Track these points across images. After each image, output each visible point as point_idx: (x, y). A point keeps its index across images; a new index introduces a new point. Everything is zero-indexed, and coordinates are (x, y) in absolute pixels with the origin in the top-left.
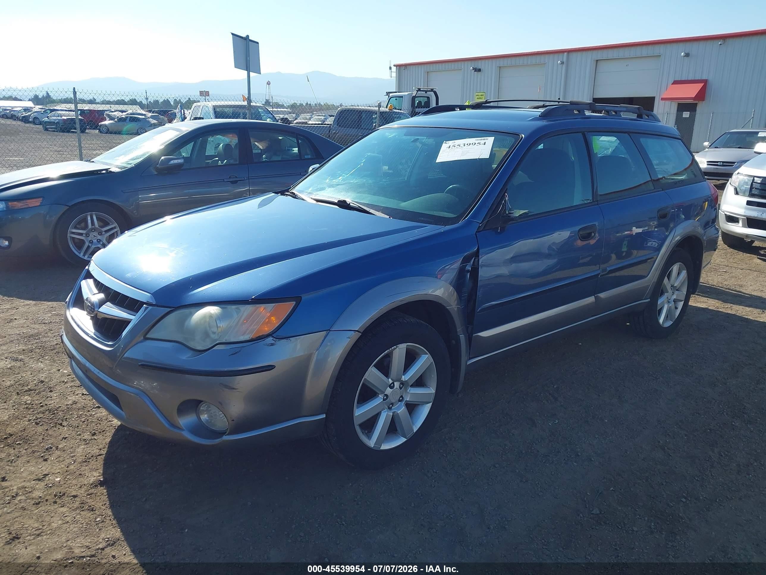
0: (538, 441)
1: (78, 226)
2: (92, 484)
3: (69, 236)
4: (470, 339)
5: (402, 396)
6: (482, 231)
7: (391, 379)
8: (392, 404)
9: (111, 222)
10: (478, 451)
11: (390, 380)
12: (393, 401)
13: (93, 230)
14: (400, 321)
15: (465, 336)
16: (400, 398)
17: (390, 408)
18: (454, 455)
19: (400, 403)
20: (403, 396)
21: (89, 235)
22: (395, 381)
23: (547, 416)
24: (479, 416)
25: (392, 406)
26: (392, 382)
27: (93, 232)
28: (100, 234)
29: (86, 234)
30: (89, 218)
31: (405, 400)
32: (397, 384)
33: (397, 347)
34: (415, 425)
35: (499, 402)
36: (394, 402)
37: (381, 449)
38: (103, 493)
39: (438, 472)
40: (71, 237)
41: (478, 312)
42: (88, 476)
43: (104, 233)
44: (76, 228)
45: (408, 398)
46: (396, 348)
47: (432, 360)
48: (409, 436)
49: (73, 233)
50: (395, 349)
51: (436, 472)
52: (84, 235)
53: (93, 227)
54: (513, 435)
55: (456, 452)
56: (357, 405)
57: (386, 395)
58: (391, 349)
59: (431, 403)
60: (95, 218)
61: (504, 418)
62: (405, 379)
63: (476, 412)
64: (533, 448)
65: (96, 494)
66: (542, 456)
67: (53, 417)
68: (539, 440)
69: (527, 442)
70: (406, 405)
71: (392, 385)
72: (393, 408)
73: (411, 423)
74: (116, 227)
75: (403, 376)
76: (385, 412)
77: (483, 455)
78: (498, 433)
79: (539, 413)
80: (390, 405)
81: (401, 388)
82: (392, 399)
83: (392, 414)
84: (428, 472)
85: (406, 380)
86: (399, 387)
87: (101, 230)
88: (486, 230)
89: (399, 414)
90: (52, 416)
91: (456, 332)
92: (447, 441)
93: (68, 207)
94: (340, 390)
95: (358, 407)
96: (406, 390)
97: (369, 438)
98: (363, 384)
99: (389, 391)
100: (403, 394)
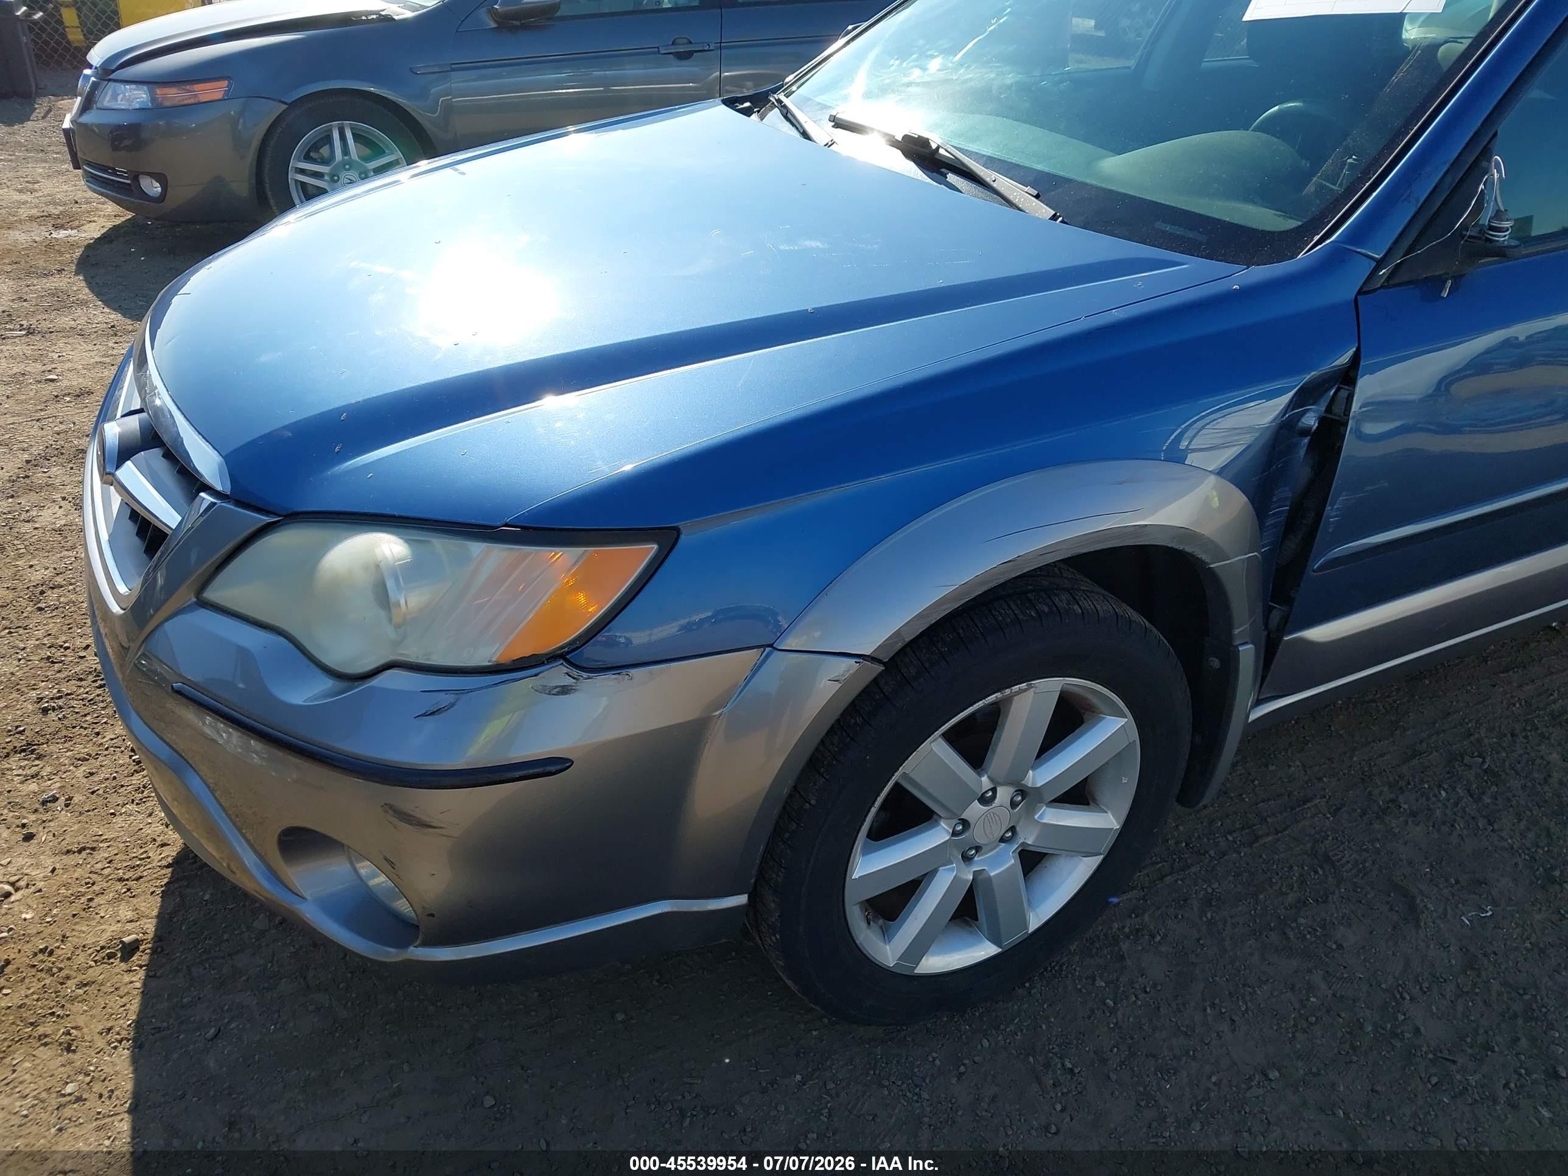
0: (1421, 988)
1: (312, 154)
2: (102, 948)
3: (291, 179)
4: (1269, 650)
5: (1013, 829)
6: (1379, 288)
7: (988, 777)
8: (978, 849)
9: (388, 147)
10: (1217, 1001)
11: (985, 779)
12: (980, 840)
13: (347, 167)
14: (1059, 604)
15: (1256, 649)
16: (1007, 832)
17: (967, 859)
18: (1140, 1007)
19: (1003, 844)
20: (1018, 829)
21: (339, 177)
22: (1001, 785)
23: (1457, 882)
24: (1239, 853)
25: (977, 852)
26: (992, 786)
27: (348, 170)
28: (363, 176)
29: (332, 176)
30: (336, 135)
31: (1021, 841)
32: (1004, 794)
33: (1030, 687)
34: (1037, 910)
35: (1309, 805)
36: (985, 845)
37: (915, 972)
38: (118, 985)
39: (1076, 1071)
40: (296, 181)
41: (1314, 571)
42: (102, 917)
43: (372, 174)
44: (307, 158)
45: (1029, 837)
46: (1025, 690)
47: (1134, 735)
48: (1011, 941)
49: (302, 171)
50: (1021, 691)
51: (1071, 1070)
52: (326, 178)
53: (346, 158)
54: (1340, 947)
55: (1146, 992)
56: (865, 843)
57: (965, 823)
58: (1008, 691)
59: (1102, 857)
60: (349, 135)
61: (1316, 872)
62: (1033, 783)
63: (1230, 838)
64: (1401, 1017)
65: (101, 984)
66: (1431, 1056)
67: (98, 695)
68: (1425, 985)
69: (1384, 986)
70: (1020, 854)
71: (990, 794)
72: (976, 859)
73: (1025, 904)
74: (400, 161)
75: (1030, 772)
76: (952, 870)
77: (1233, 1021)
78: (1291, 935)
79: (1431, 866)
80: (971, 849)
81: (1014, 804)
82: (978, 835)
83: (971, 878)
84: (1047, 1065)
85: (1038, 785)
86: (1012, 799)
87: (365, 167)
88: (1395, 286)
89: (993, 880)
90: (99, 691)
91: (1230, 636)
92: (1125, 946)
93: (286, 106)
94: (813, 802)
95: (866, 852)
96: (1031, 810)
97: (887, 934)
98: (897, 784)
99: (976, 810)
100: (1018, 822)
